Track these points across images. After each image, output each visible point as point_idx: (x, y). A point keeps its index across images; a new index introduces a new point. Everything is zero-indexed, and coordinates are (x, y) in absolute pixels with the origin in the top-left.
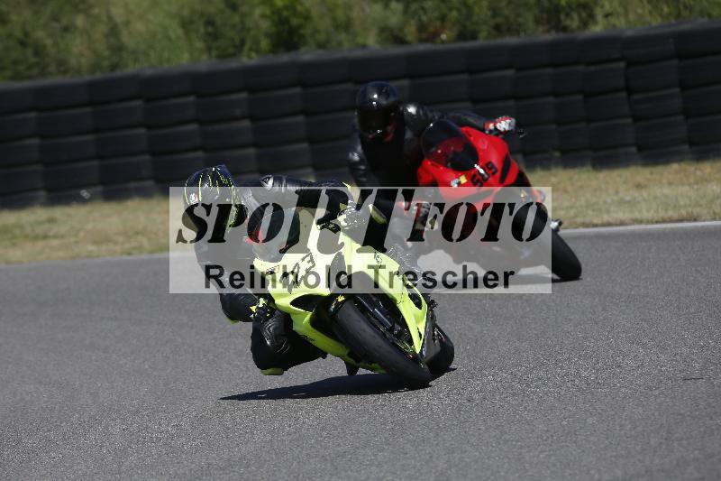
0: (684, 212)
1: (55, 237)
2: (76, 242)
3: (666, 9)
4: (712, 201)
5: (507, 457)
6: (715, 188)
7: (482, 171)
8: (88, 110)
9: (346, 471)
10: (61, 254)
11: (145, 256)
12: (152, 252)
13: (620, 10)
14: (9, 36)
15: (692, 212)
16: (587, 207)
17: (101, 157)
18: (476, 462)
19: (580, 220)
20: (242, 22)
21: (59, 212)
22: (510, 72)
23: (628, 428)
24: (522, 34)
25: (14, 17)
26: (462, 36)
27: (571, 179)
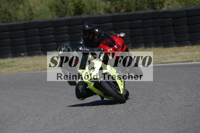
0: (189, 60)
1: (14, 66)
2: (20, 68)
3: (183, 4)
4: (196, 57)
5: (140, 127)
6: (197, 53)
7: (116, 47)
8: (23, 31)
9: (95, 131)
10: (16, 71)
11: (39, 72)
12: (41, 70)
13: (171, 4)
14: (2, 11)
15: (191, 60)
16: (162, 58)
17: (27, 44)
18: (131, 128)
19: (160, 62)
20: (66, 7)
21: (15, 59)
22: (140, 21)
23: (173, 119)
24: (144, 10)
25: (3, 5)
26: (127, 11)
27: (157, 50)
